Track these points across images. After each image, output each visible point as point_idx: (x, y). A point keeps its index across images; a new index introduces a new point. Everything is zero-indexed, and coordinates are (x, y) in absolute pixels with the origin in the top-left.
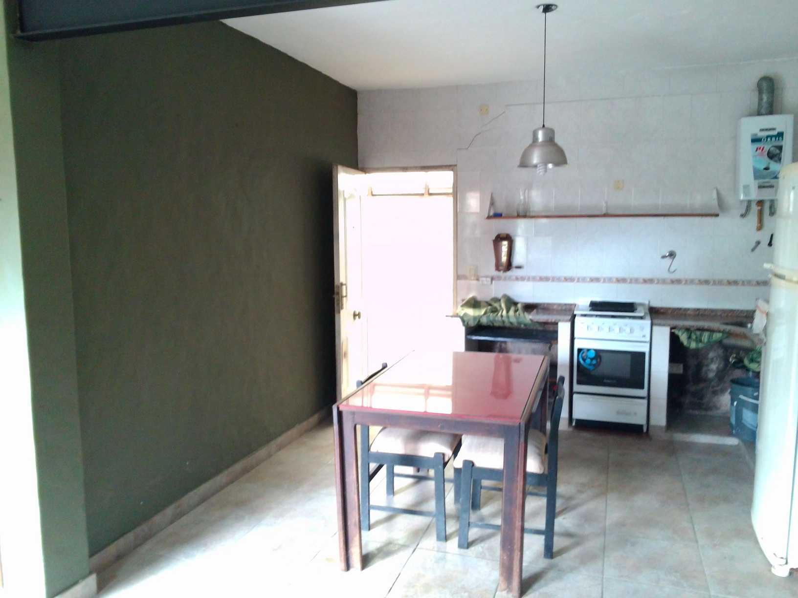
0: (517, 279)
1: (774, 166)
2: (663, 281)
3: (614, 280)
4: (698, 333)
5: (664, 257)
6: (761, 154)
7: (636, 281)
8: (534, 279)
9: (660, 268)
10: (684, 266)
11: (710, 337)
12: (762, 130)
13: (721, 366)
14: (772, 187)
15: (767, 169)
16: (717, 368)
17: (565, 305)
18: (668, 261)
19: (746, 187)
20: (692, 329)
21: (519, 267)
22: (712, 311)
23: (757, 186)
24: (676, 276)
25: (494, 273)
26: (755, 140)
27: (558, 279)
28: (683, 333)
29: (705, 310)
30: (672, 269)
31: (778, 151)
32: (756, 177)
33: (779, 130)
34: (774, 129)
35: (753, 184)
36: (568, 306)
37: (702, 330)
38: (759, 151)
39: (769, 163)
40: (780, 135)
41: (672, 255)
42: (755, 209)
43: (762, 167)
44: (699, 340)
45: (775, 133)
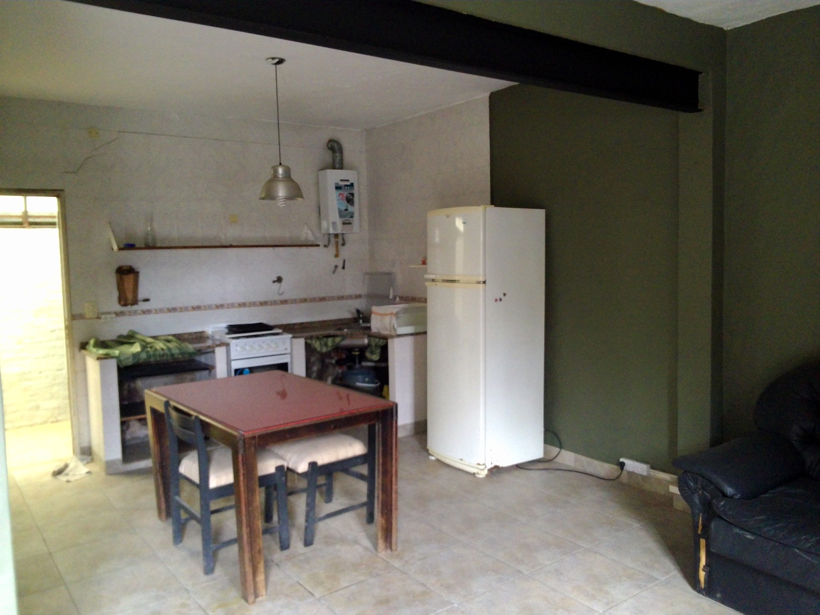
0: (144, 312)
1: (350, 208)
2: (274, 303)
3: (236, 305)
4: (325, 339)
5: (274, 282)
6: (342, 199)
7: (253, 304)
8: (161, 311)
9: (272, 291)
10: (288, 289)
11: (333, 341)
12: (342, 180)
13: (320, 367)
14: (350, 223)
15: (346, 210)
16: (318, 370)
17: (196, 333)
18: (277, 285)
19: (334, 223)
20: (321, 337)
21: (147, 300)
22: (311, 323)
23: (341, 223)
24: (283, 298)
25: (118, 308)
26: (338, 188)
27: (186, 309)
28: (316, 342)
29: (307, 323)
30: (281, 292)
31: (352, 197)
32: (341, 216)
33: (351, 181)
34: (348, 181)
35: (339, 222)
36: (198, 334)
37: (328, 336)
38: (341, 196)
39: (347, 206)
40: (352, 185)
41: (279, 280)
42: (333, 240)
43: (344, 208)
44: (326, 345)
45: (348, 183)
